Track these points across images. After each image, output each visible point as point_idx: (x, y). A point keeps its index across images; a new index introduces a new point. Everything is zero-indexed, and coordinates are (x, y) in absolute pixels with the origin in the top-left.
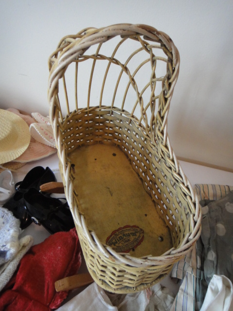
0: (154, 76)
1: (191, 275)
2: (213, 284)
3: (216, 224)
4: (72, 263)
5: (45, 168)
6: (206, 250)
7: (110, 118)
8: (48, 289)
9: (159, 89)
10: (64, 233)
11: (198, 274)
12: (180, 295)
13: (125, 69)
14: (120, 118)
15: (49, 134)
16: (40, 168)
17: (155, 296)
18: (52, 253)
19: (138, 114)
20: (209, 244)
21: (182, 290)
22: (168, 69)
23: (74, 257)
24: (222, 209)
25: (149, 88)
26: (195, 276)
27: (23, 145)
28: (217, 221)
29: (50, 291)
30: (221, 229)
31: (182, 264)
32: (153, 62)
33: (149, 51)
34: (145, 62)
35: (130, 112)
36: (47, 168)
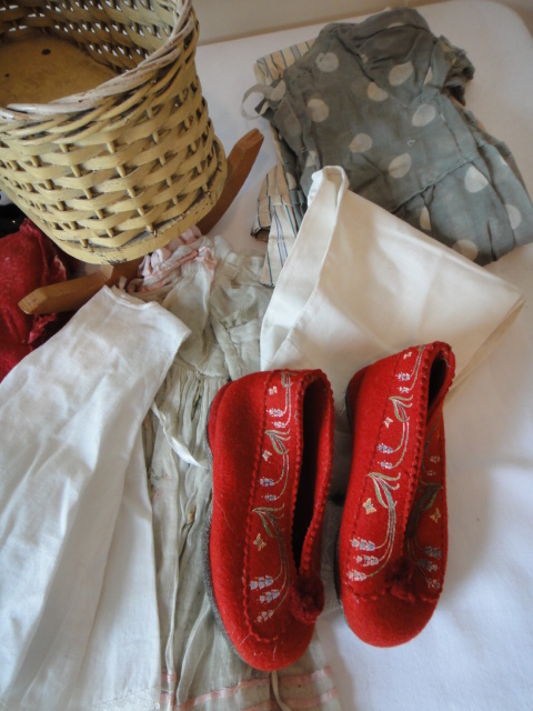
1: (281, 207)
3: (306, 105)
4: (45, 273)
6: (300, 159)
8: (12, 321)
11: (294, 199)
12: (272, 246)
17: (226, 264)
20: (303, 145)
23: (46, 265)
24: (310, 71)
26: (289, 205)
28: (306, 97)
29: (19, 323)
30: (318, 108)
31: (265, 204)
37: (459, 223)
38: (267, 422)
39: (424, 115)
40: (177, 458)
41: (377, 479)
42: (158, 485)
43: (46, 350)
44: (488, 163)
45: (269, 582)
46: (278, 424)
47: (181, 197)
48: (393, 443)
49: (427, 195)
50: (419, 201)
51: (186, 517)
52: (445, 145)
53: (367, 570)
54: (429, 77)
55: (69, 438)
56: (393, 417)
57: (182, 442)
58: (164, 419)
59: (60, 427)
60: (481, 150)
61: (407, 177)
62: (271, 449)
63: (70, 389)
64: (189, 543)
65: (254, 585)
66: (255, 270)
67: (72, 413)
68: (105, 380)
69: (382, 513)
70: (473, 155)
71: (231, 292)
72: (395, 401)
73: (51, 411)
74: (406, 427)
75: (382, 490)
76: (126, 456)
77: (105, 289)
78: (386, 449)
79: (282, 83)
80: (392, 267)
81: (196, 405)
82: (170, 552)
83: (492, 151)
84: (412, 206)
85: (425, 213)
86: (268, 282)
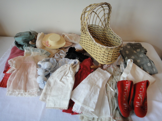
0: (104, 14)
6: (125, 57)
7: (92, 28)
9: (106, 16)
12: (121, 67)
13: (96, 13)
14: (95, 27)
16: (72, 48)
19: (100, 25)
22: (109, 11)
24: (126, 48)
25: (104, 16)
27: (64, 42)
28: (126, 50)
30: (127, 52)
31: (119, 62)
32: (104, 10)
33: (103, 8)
34: (102, 10)
35: (98, 25)
36: (74, 47)
37: (147, 69)
38: (126, 86)
39: (142, 56)
40: (110, 89)
41: (139, 95)
42: (107, 92)
43: (93, 73)
44: (151, 63)
45: (126, 104)
46: (127, 86)
47: (114, 59)
48: (142, 91)
49: (142, 65)
50: (141, 66)
51: (112, 97)
52: (145, 60)
53: (138, 106)
54: (142, 51)
55: (97, 84)
56: (141, 88)
57: (111, 87)
58: (108, 85)
59: (96, 82)
60: (150, 61)
61: (140, 62)
62: (126, 89)
63: (97, 78)
64: (112, 100)
65: (124, 104)
66: (118, 70)
67: (97, 81)
68: (101, 78)
69: (140, 99)
70: (149, 62)
71: (115, 72)
72: (142, 86)
73: (95, 80)
74: (143, 89)
75: (140, 96)
76: (104, 88)
77: (99, 68)
78: (141, 92)
79: (122, 48)
80: (138, 73)
81: (113, 84)
82: (110, 100)
83: (151, 61)
84: (140, 66)
85: (142, 67)
86: (120, 72)
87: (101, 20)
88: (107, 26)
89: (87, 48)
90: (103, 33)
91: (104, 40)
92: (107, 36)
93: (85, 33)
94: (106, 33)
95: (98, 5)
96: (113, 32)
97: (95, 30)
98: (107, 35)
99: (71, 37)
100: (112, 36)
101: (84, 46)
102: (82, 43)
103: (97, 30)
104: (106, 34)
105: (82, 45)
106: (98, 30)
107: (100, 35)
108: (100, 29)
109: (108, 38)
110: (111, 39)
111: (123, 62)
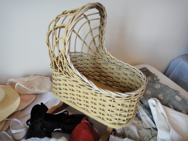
0: (91, 29)
2: (150, 104)
5: (40, 104)
10: (80, 124)
11: (142, 106)
12: (142, 118)
14: (75, 56)
15: (30, 86)
18: (83, 136)
21: (142, 115)
22: (101, 21)
27: (15, 99)
32: (89, 22)
33: (86, 18)
34: (85, 23)
35: (80, 51)
36: (42, 103)
39: (158, 86)
50: (169, 103)
61: (164, 98)
66: (141, 124)
77: (111, 136)
83: (177, 92)
84: (168, 105)
85: (171, 106)
86: (146, 127)
87: (84, 42)
88: (101, 51)
89: (73, 101)
90: (94, 64)
91: (98, 76)
92: (104, 68)
93: (66, 73)
94: (101, 62)
95: (86, 7)
96: (114, 59)
97: (76, 62)
98: (104, 66)
99: (29, 84)
100: (114, 67)
101: (65, 98)
102: (60, 93)
103: (79, 60)
104: (100, 64)
105: (60, 96)
106: (81, 60)
107: (87, 68)
108: (87, 58)
109: (105, 71)
110: (112, 71)
111: (141, 107)
